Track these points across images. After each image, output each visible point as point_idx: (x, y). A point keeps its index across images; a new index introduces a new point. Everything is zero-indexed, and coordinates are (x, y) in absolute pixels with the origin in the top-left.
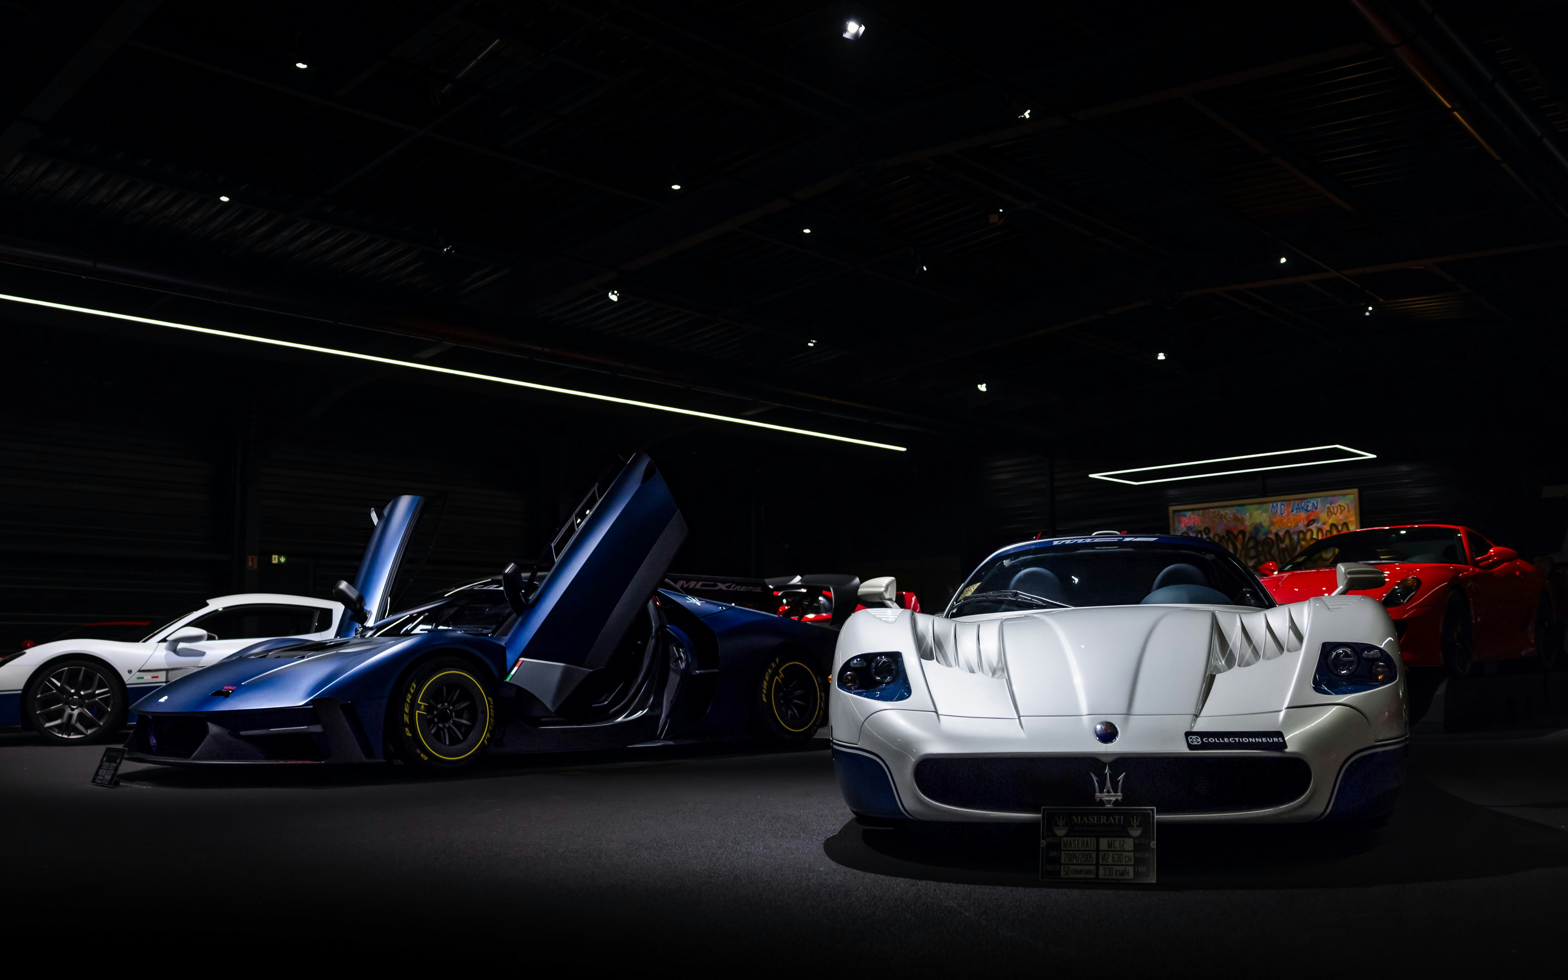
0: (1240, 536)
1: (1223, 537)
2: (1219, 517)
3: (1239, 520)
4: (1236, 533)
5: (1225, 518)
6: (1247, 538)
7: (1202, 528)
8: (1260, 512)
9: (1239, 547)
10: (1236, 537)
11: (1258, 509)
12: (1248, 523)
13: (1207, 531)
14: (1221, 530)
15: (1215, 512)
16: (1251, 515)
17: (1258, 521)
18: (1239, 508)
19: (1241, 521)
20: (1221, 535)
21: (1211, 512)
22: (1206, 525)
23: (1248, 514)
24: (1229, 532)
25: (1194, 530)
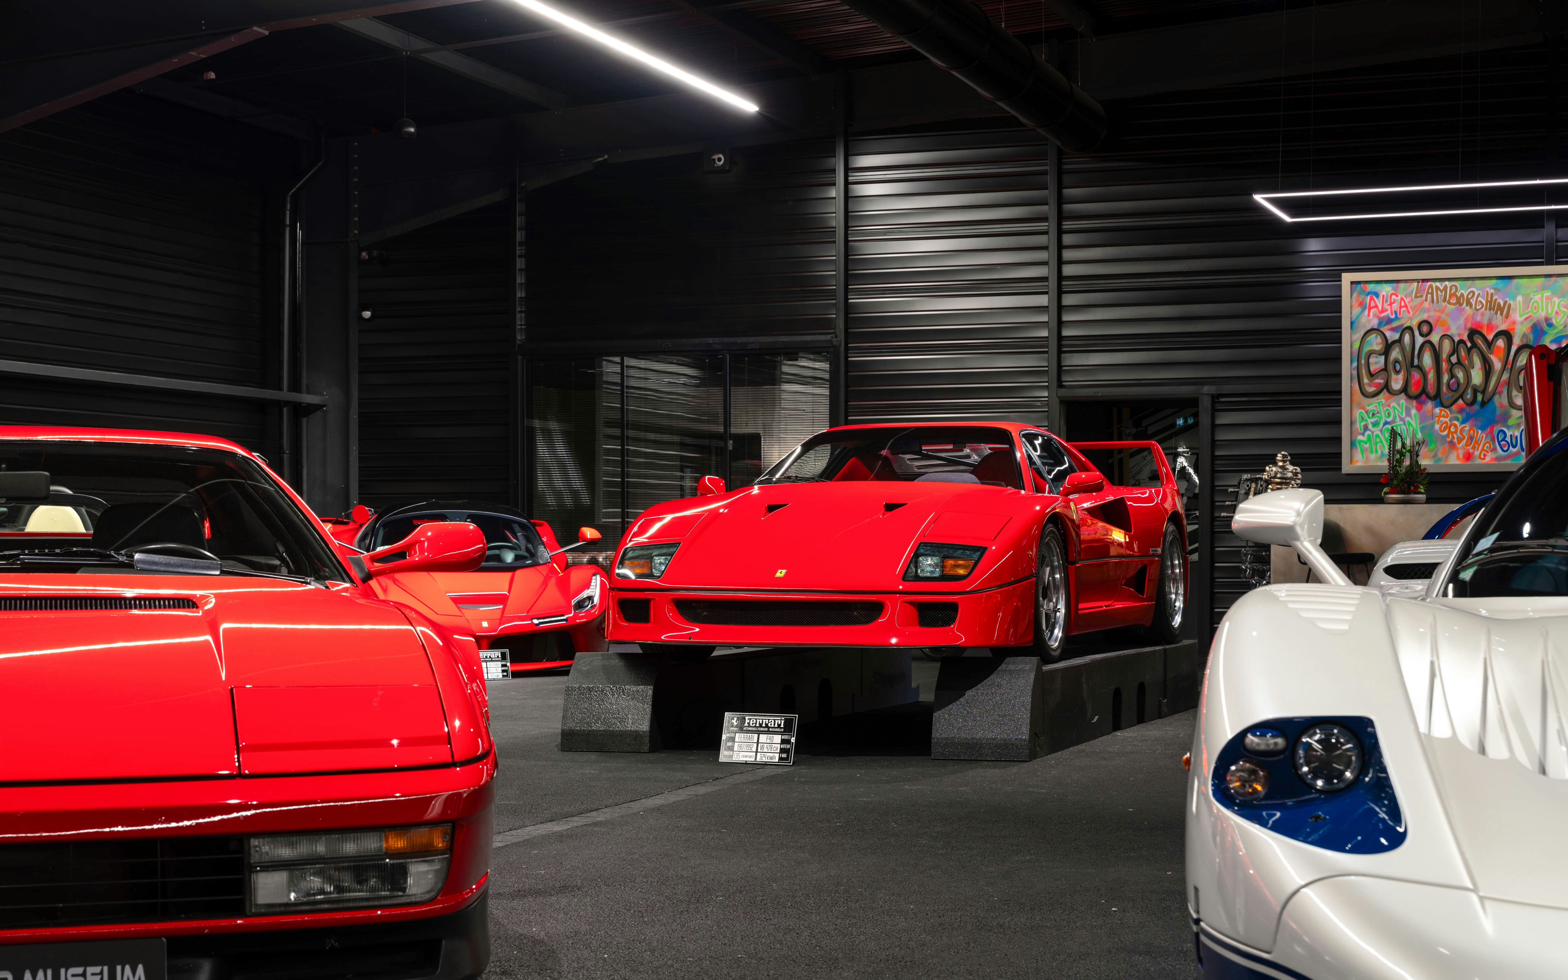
0: (1501, 343)
1: (1461, 341)
2: (1454, 301)
3: (1500, 309)
4: (1490, 337)
5: (1469, 304)
6: (1514, 348)
7: (1414, 323)
8: (1547, 293)
9: (1497, 365)
10: (1490, 344)
11: (1544, 288)
12: (1518, 316)
13: (1425, 329)
14: (1458, 330)
15: (1446, 287)
16: (1527, 301)
17: (1541, 314)
18: (1500, 284)
19: (1504, 310)
20: (1457, 339)
21: (1437, 288)
22: (1424, 316)
23: (1520, 298)
24: (1474, 332)
25: (1395, 324)
